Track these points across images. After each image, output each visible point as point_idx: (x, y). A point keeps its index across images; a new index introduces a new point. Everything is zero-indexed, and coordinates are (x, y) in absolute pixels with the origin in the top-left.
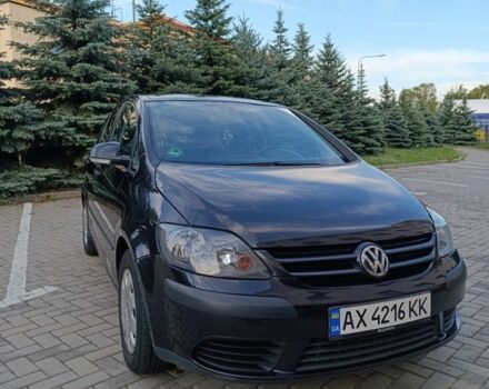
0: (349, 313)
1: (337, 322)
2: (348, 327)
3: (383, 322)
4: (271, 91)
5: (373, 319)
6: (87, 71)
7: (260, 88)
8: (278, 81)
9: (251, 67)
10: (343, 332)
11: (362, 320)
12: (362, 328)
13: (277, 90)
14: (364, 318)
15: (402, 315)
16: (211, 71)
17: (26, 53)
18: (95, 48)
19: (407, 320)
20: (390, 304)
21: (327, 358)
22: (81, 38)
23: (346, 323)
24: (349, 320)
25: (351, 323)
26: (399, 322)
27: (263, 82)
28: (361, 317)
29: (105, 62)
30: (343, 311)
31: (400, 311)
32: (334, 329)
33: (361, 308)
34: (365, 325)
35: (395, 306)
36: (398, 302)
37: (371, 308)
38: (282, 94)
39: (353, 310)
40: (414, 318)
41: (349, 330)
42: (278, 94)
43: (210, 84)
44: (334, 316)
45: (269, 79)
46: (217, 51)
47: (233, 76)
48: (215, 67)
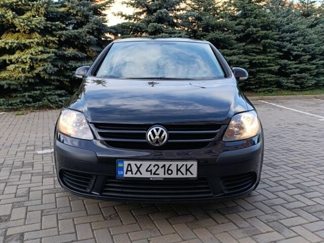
0: (129, 165)
1: (122, 168)
2: (129, 173)
3: (154, 174)
4: (292, 34)
5: (147, 171)
6: (156, 28)
7: (284, 32)
8: (299, 26)
9: (278, 17)
10: (125, 176)
11: (138, 170)
12: (138, 175)
13: (297, 33)
14: (140, 169)
15: (170, 172)
16: (244, 22)
17: (126, 19)
18: (161, 13)
19: (174, 175)
20: (161, 164)
21: (120, 190)
22: (155, 8)
23: (127, 171)
24: (129, 169)
25: (131, 171)
26: (167, 176)
27: (287, 27)
28: (138, 168)
29: (169, 22)
30: (126, 163)
31: (168, 170)
32: (120, 173)
33: (138, 163)
34: (141, 174)
35: (164, 166)
36: (167, 164)
37: (146, 164)
38: (302, 35)
39: (133, 163)
40: (180, 176)
41: (129, 175)
42: (299, 36)
43: (243, 31)
44: (120, 165)
45: (291, 25)
46: (249, 8)
47: (260, 25)
48: (247, 19)
